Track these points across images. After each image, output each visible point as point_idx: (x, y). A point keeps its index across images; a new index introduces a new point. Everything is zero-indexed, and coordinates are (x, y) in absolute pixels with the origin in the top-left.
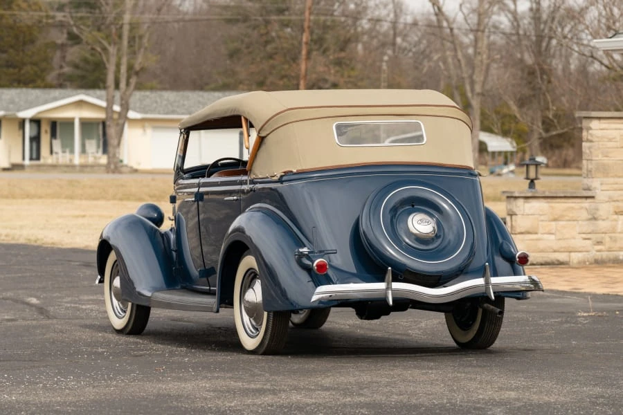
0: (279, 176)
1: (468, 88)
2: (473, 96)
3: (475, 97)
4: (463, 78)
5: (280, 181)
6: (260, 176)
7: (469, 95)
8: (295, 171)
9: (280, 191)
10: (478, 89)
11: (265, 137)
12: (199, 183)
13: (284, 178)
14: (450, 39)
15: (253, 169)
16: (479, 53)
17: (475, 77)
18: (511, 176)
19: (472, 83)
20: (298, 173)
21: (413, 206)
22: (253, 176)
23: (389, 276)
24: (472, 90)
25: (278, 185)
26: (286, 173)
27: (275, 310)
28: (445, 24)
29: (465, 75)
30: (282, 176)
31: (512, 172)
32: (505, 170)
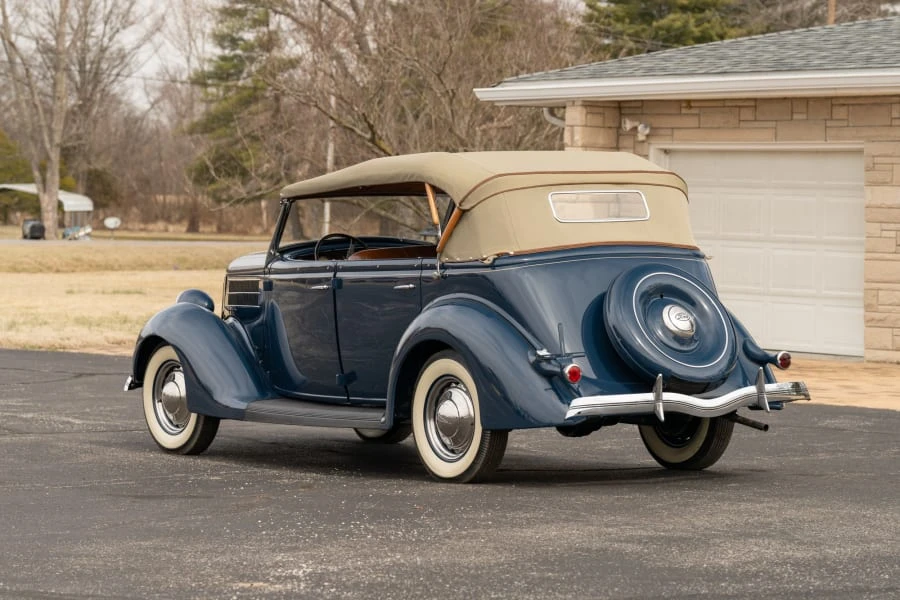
0: (491, 259)
1: (46, 138)
2: (52, 146)
3: (54, 149)
4: (40, 126)
5: (492, 266)
6: (458, 259)
7: (48, 146)
8: (512, 253)
9: (489, 277)
10: (57, 139)
11: (468, 210)
12: (336, 266)
13: (497, 263)
14: (26, 81)
15: (446, 249)
16: (59, 98)
17: (53, 126)
18: (88, 239)
19: (51, 131)
20: (516, 256)
21: (662, 296)
22: (445, 259)
23: (660, 384)
24: (51, 140)
25: (489, 271)
26: (500, 256)
27: (493, 428)
28: (18, 60)
29: (43, 123)
30: (495, 260)
31: (88, 235)
32: (82, 233)
